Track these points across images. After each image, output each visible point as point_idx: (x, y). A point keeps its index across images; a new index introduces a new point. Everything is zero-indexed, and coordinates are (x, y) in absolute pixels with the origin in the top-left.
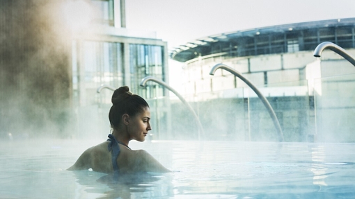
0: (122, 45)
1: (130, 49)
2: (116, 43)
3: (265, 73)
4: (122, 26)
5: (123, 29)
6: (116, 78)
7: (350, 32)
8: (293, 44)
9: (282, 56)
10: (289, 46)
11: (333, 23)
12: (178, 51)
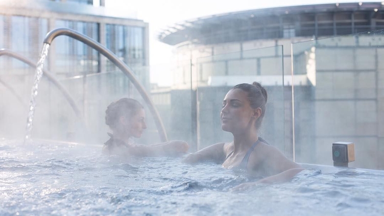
0: (98, 24)
1: (107, 30)
2: (92, 23)
3: (258, 59)
4: (101, 5)
5: (102, 7)
6: (90, 62)
7: (350, 18)
8: (289, 29)
9: (276, 41)
10: (285, 31)
11: (331, 8)
12: (168, 33)
